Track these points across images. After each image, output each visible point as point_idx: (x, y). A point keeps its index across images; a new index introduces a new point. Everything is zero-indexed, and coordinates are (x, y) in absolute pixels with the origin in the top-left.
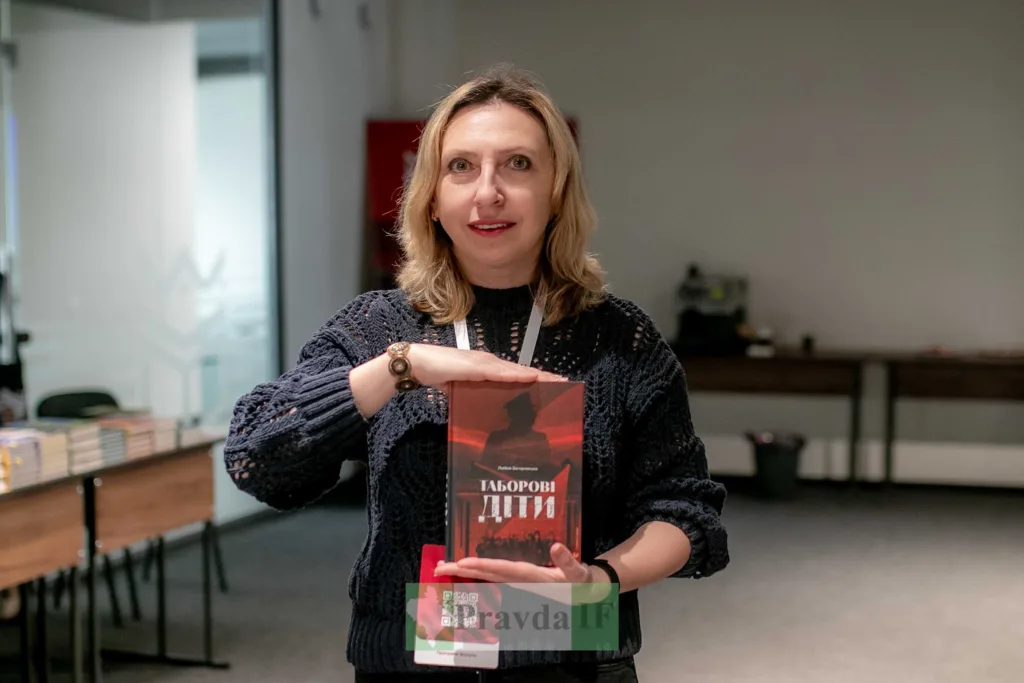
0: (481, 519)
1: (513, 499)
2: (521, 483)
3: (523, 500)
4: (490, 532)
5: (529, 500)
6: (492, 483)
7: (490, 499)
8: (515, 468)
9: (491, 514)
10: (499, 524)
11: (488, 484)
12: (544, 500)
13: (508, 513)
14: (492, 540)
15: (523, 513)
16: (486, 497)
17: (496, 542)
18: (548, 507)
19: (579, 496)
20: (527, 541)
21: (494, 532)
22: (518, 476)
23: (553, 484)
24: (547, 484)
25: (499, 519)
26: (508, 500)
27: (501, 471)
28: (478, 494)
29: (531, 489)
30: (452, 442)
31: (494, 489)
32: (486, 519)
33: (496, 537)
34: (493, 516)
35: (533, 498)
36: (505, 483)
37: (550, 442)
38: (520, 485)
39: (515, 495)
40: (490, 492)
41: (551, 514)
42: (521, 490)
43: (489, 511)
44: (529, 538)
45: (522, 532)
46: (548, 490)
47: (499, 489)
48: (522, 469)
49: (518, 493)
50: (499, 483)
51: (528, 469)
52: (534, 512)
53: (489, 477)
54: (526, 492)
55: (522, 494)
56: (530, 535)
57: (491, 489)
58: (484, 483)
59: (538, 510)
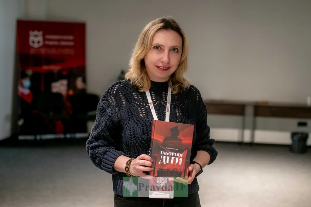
0: (160, 163)
1: (170, 158)
2: (173, 153)
3: (173, 158)
4: (162, 167)
5: (174, 158)
6: (164, 152)
7: (163, 157)
8: (171, 149)
9: (162, 162)
10: (165, 165)
11: (162, 152)
12: (179, 159)
13: (168, 162)
14: (162, 169)
15: (172, 162)
16: (162, 156)
17: (163, 170)
18: (180, 161)
19: (190, 159)
20: (173, 171)
21: (163, 167)
22: (172, 151)
23: (182, 154)
24: (180, 154)
25: (165, 163)
26: (168, 158)
27: (167, 149)
28: (159, 155)
29: (175, 155)
30: (153, 139)
31: (164, 154)
32: (161, 163)
33: (163, 169)
34: (163, 162)
35: (176, 158)
36: (168, 153)
37: (183, 142)
38: (172, 154)
39: (170, 156)
40: (163, 155)
41: (180, 163)
42: (172, 155)
43: (162, 161)
44: (173, 170)
45: (171, 168)
46: (180, 156)
47: (166, 154)
48: (173, 149)
49: (171, 156)
50: (166, 152)
51: (175, 149)
52: (175, 162)
53: (163, 150)
54: (174, 156)
55: (173, 156)
56: (174, 169)
57: (163, 154)
58: (161, 152)
59: (177, 162)
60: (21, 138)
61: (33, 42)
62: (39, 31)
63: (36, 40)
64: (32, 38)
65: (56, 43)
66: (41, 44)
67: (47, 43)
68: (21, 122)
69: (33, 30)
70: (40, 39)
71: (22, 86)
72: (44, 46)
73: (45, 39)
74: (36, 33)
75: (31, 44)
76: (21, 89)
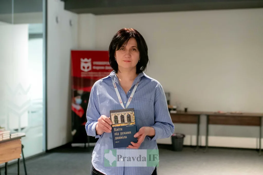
60: (74, 145)
61: (84, 68)
62: (88, 59)
63: (86, 65)
64: (82, 64)
65: (102, 68)
66: (90, 69)
67: (94, 68)
68: (74, 132)
69: (84, 59)
70: (89, 64)
71: (75, 103)
72: (93, 70)
73: (93, 65)
74: (86, 60)
75: (82, 69)
76: (74, 106)
